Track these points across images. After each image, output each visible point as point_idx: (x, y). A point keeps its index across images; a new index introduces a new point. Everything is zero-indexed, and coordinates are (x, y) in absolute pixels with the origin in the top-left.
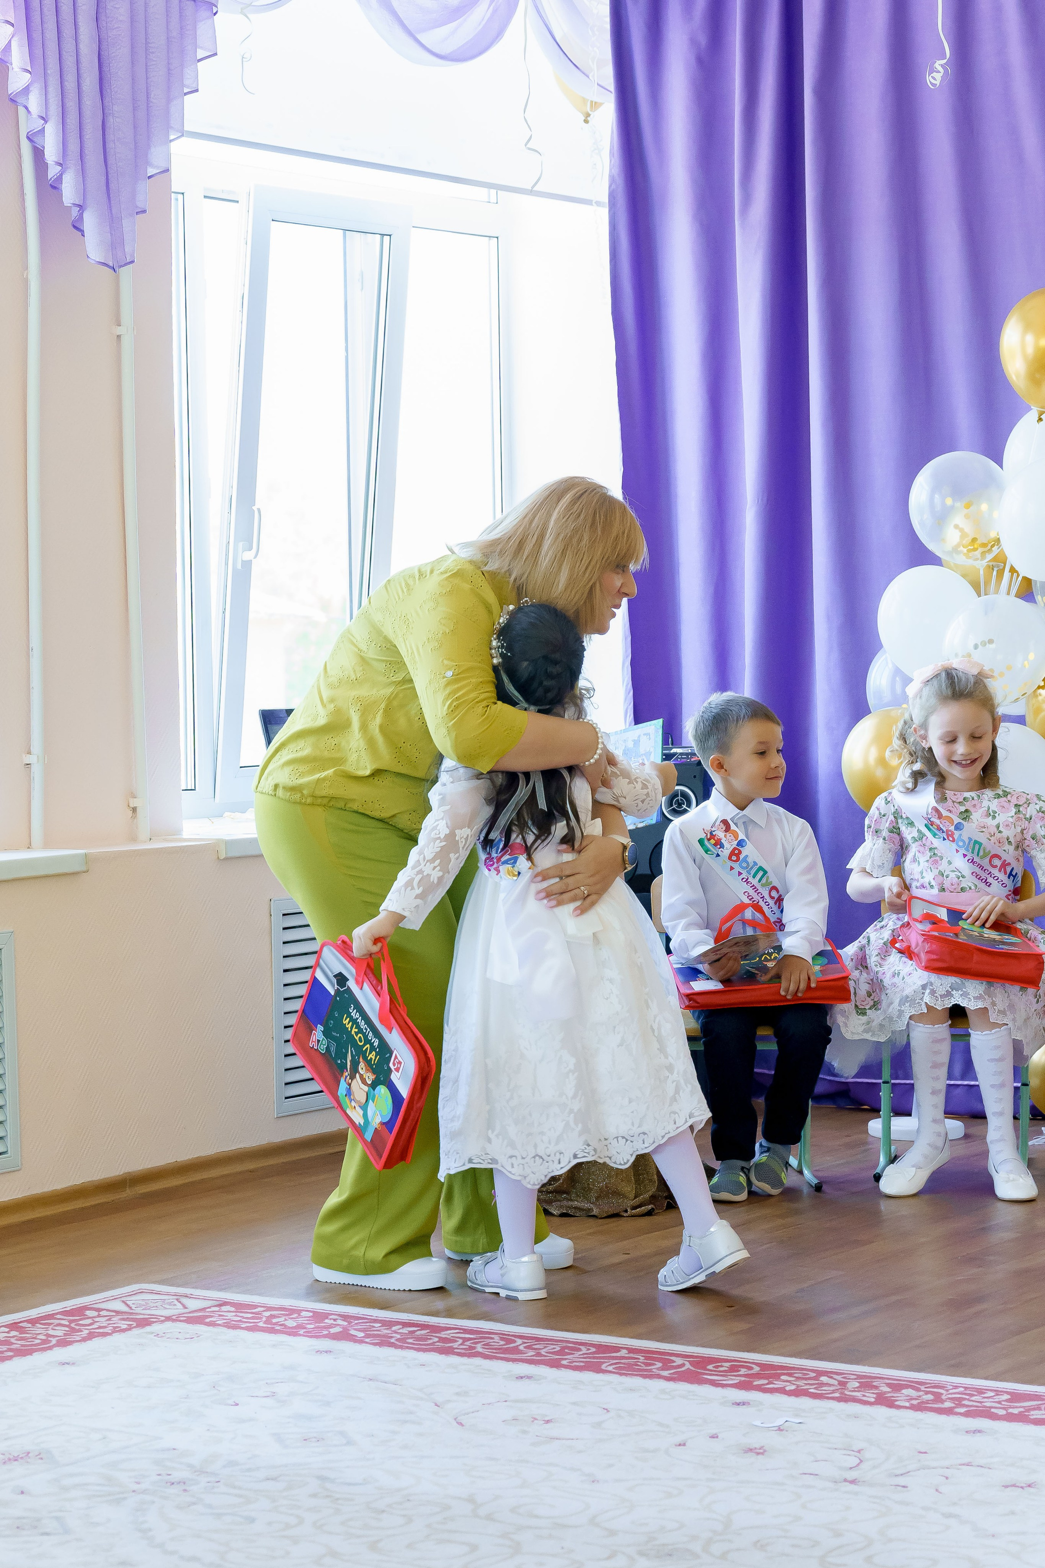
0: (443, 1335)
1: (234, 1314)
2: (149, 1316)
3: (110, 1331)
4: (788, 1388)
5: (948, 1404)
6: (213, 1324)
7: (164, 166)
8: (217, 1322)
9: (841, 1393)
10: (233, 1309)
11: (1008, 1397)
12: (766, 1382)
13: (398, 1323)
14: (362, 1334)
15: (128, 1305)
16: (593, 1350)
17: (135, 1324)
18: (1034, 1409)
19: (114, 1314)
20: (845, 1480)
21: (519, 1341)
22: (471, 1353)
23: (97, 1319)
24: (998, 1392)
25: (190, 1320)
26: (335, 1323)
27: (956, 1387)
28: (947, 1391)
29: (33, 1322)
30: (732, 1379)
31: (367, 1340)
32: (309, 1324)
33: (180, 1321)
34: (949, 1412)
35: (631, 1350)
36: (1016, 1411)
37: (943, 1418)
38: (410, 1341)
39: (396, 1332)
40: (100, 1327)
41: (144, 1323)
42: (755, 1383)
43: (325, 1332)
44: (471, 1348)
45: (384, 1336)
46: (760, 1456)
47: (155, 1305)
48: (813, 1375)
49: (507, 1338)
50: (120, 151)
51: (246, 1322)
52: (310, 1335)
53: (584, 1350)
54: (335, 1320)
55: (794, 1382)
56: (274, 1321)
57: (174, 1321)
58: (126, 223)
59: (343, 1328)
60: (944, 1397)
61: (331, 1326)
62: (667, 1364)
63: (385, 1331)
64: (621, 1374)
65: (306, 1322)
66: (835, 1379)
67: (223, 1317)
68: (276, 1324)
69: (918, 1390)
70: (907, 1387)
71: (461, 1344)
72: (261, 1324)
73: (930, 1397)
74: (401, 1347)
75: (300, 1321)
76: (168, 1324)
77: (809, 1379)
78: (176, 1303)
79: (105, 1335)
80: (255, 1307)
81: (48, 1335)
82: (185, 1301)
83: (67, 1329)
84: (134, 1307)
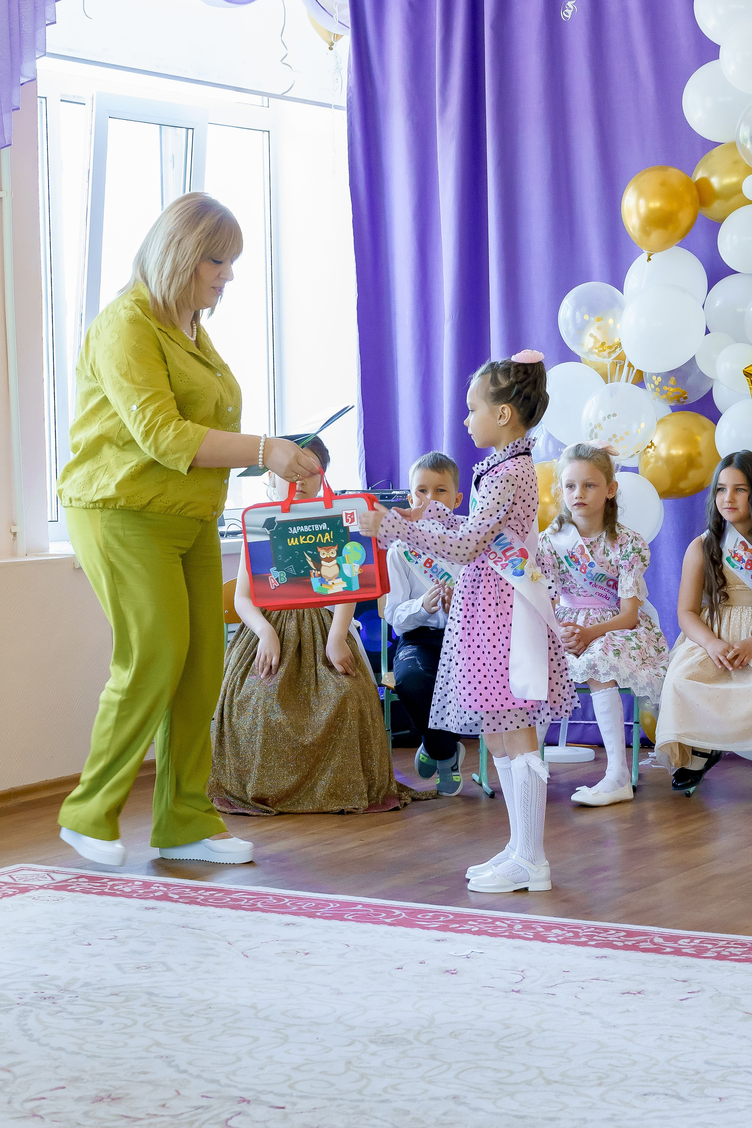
0: (234, 896)
1: (87, 883)
2: (28, 886)
4: (473, 930)
5: (583, 939)
6: (73, 891)
7: (32, 76)
8: (75, 889)
9: (510, 932)
11: (623, 934)
12: (458, 925)
13: (201, 889)
14: (177, 897)
15: (13, 879)
16: (338, 905)
17: (18, 891)
18: (642, 942)
19: (3, 884)
20: (513, 991)
21: (287, 900)
22: (253, 908)
24: (618, 931)
25: (57, 888)
26: (158, 889)
27: (589, 928)
28: (583, 930)
30: (435, 924)
31: (181, 900)
32: (140, 890)
33: (50, 889)
34: (584, 944)
35: (364, 905)
36: (630, 943)
37: (580, 948)
38: (211, 900)
39: (201, 895)
41: (24, 890)
42: (451, 926)
43: (152, 895)
44: (253, 905)
45: (194, 897)
46: (454, 975)
47: (32, 878)
48: (490, 920)
49: (279, 898)
51: (96, 889)
52: (140, 897)
53: (332, 905)
54: (158, 887)
55: (477, 926)
56: (116, 888)
57: (45, 888)
58: (5, 117)
59: (164, 892)
60: (580, 934)
61: (156, 891)
62: (389, 915)
63: (193, 894)
64: (358, 922)
65: (138, 888)
66: (506, 923)
67: (80, 886)
68: (117, 890)
69: (563, 930)
70: (555, 928)
71: (246, 903)
72: (106, 890)
73: (571, 934)
74: (205, 905)
75: (134, 887)
76: (41, 891)
77: (488, 923)
78: (47, 876)
80: (101, 878)
82: (52, 874)
84: (16, 879)
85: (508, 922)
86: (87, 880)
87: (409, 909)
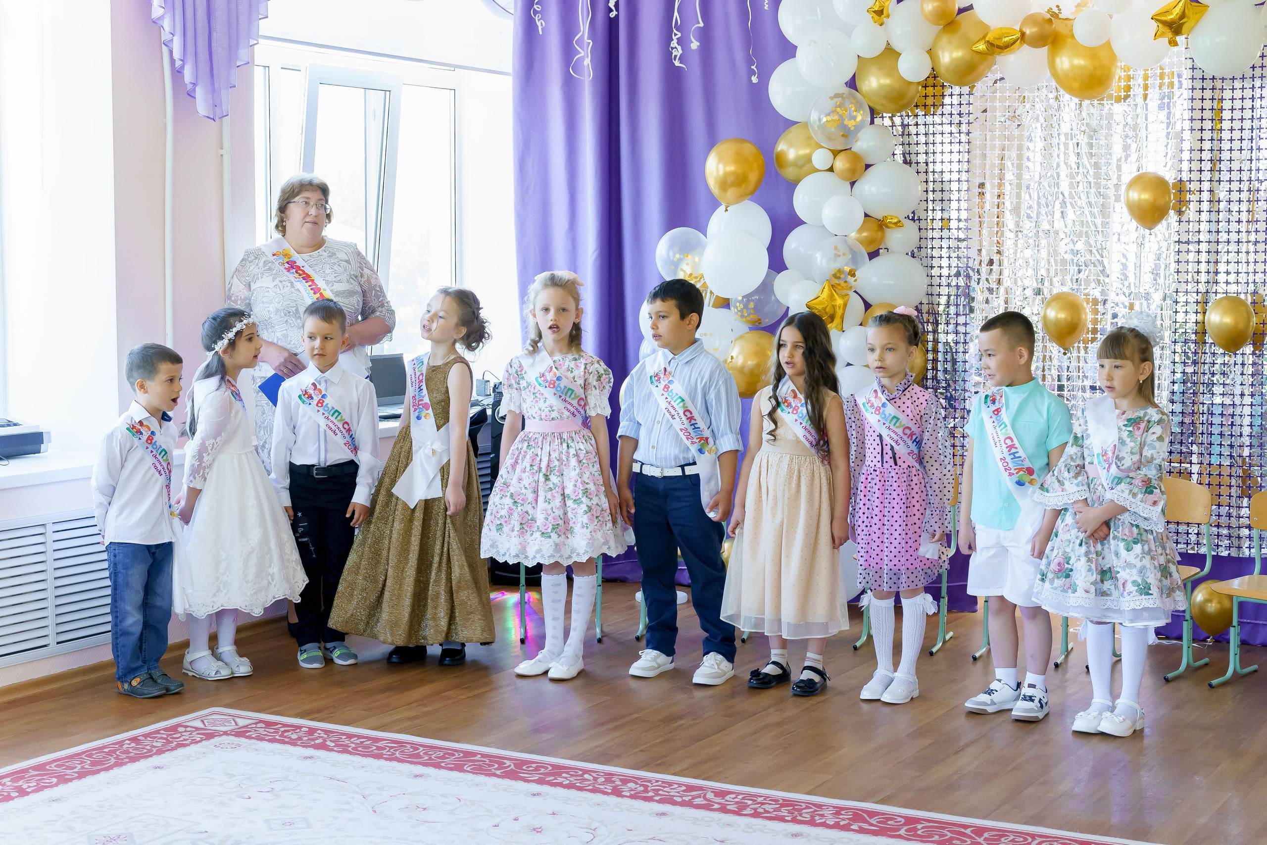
0: (379, 744)
1: (264, 730)
2: (215, 732)
3: (190, 743)
4: (564, 783)
5: (651, 794)
6: (250, 738)
7: (248, 59)
8: (252, 736)
9: (594, 786)
11: (684, 788)
12: (553, 778)
13: (355, 736)
14: (333, 744)
15: (204, 725)
16: (461, 755)
17: (204, 737)
18: (697, 797)
19: (194, 730)
21: (421, 749)
22: (392, 758)
23: (183, 734)
24: (680, 785)
25: (237, 735)
26: (318, 736)
27: (657, 781)
28: (652, 784)
29: (146, 736)
30: (534, 777)
31: (335, 749)
32: (305, 737)
33: (231, 735)
34: (650, 800)
35: (483, 755)
36: (687, 799)
37: (646, 804)
38: (360, 749)
39: (353, 743)
40: (184, 740)
41: (210, 736)
42: (547, 779)
43: (313, 743)
44: (393, 754)
45: (346, 745)
46: (539, 834)
47: (220, 723)
48: (580, 773)
49: (415, 746)
50: (220, 52)
51: (269, 736)
52: (302, 745)
53: (457, 755)
54: (320, 734)
55: (569, 779)
56: (285, 734)
57: (228, 735)
58: (224, 94)
59: (323, 740)
60: (650, 789)
61: (316, 739)
62: (501, 765)
63: (347, 742)
64: (474, 773)
65: (303, 736)
66: (592, 776)
67: (257, 732)
68: (286, 737)
69: (636, 783)
70: (630, 781)
72: (277, 737)
73: (642, 788)
74: (354, 754)
75: (301, 734)
76: (224, 737)
77: (578, 776)
78: (232, 721)
79: (184, 746)
80: (276, 724)
81: (153, 746)
82: (237, 720)
83: (165, 741)
84: (207, 724)
85: (594, 775)
86: (264, 726)
87: (518, 760)
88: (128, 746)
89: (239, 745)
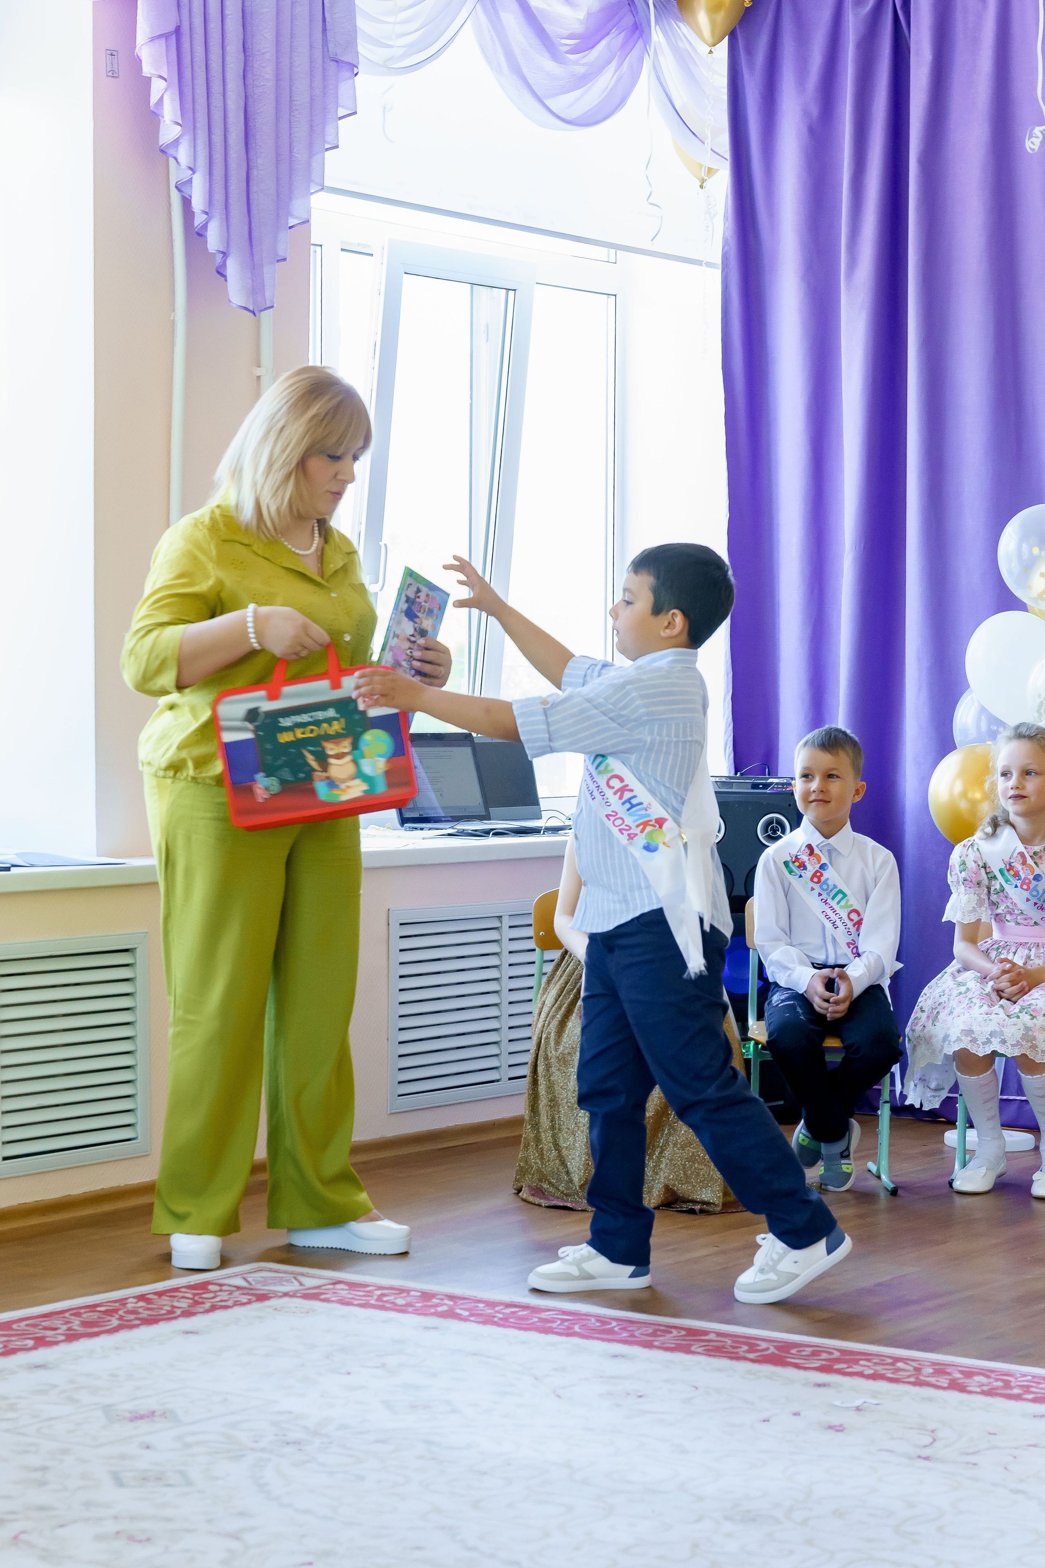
0: (543, 1315)
1: (347, 1292)
2: (268, 1292)
3: (231, 1305)
4: (865, 1372)
5: (1016, 1391)
6: (328, 1301)
7: (304, 216)
8: (330, 1298)
9: (916, 1378)
10: (346, 1287)
12: (845, 1366)
13: (500, 1304)
14: (466, 1313)
15: (248, 1281)
16: (683, 1333)
17: (254, 1298)
19: (235, 1289)
20: (919, 1457)
21: (615, 1323)
22: (569, 1333)
23: (218, 1293)
25: (306, 1297)
27: (1025, 1376)
28: (1016, 1378)
29: (160, 1294)
30: (814, 1363)
31: (472, 1319)
32: (418, 1303)
33: (297, 1297)
34: (1017, 1397)
35: (719, 1334)
37: (1012, 1402)
38: (512, 1320)
39: (498, 1312)
40: (222, 1301)
41: (263, 1297)
42: (835, 1366)
43: (433, 1311)
44: (569, 1328)
45: (489, 1315)
46: (839, 1433)
47: (274, 1282)
48: (889, 1361)
49: (603, 1320)
50: (263, 200)
51: (358, 1300)
52: (418, 1312)
53: (675, 1332)
54: (441, 1302)
55: (872, 1367)
56: (385, 1299)
57: (292, 1296)
58: (267, 270)
59: (449, 1309)
60: (1012, 1384)
61: (438, 1305)
62: (753, 1348)
63: (488, 1311)
64: (710, 1356)
65: (415, 1301)
66: (911, 1365)
67: (337, 1295)
68: (387, 1302)
69: (989, 1377)
70: (979, 1374)
71: (560, 1325)
72: (373, 1302)
73: (1000, 1383)
74: (504, 1326)
75: (409, 1299)
76: (286, 1300)
77: (887, 1364)
78: (293, 1280)
79: (226, 1307)
80: (367, 1286)
81: (173, 1307)
82: (302, 1279)
83: (191, 1301)
84: (253, 1283)
85: (914, 1364)
88: (134, 1305)
89: (314, 1311)
